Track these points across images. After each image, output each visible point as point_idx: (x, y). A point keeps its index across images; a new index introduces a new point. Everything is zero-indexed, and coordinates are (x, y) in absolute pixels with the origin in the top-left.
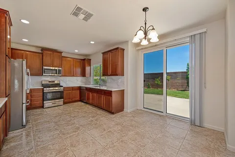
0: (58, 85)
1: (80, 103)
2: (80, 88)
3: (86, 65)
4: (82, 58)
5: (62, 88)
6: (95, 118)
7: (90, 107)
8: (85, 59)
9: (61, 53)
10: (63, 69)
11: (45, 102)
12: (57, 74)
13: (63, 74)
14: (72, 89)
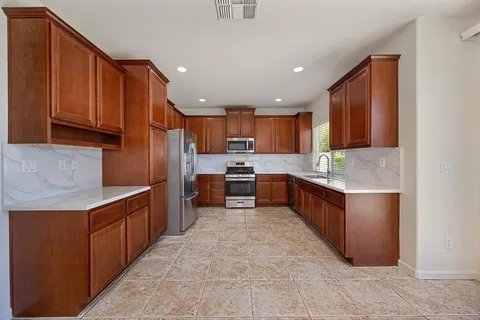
0: (250, 170)
1: (287, 211)
2: (287, 178)
3: (301, 126)
4: (294, 112)
5: (253, 176)
6: (293, 258)
7: (301, 224)
8: (298, 114)
9: (253, 110)
10: (257, 140)
11: (227, 198)
12: (246, 149)
13: (257, 150)
14: (272, 178)
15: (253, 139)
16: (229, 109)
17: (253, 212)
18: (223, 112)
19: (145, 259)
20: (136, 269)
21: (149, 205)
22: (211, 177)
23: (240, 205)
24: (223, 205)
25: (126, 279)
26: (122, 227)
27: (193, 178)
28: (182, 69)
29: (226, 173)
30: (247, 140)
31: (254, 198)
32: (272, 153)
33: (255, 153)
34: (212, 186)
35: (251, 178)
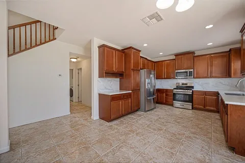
8: (230, 50)
9: (193, 53)
10: (195, 70)
11: (174, 102)
12: (187, 76)
13: (195, 76)
14: (205, 93)
15: (192, 70)
16: (176, 55)
17: (191, 112)
18: (174, 57)
19: (129, 116)
20: (125, 118)
21: (131, 97)
22: (167, 91)
23: (181, 107)
24: (172, 105)
25: (122, 119)
26: (121, 102)
27: (152, 90)
28: (145, 45)
29: (175, 89)
30: (188, 71)
31: (191, 104)
32: (208, 78)
33: (194, 78)
34: (166, 95)
35: (189, 92)
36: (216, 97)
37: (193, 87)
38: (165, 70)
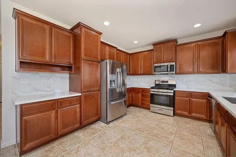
5: (173, 91)
8: (226, 33)
9: (175, 41)
10: (178, 63)
11: (151, 105)
12: (168, 71)
13: (178, 71)
14: (191, 94)
15: (174, 63)
16: (155, 45)
17: (172, 119)
18: (151, 47)
22: (144, 91)
23: (160, 112)
24: (149, 109)
28: (107, 23)
29: (152, 88)
30: (169, 64)
31: (172, 109)
32: (194, 73)
33: (176, 73)
34: (142, 95)
35: (170, 93)
36: (205, 101)
37: (174, 86)
38: (141, 63)
